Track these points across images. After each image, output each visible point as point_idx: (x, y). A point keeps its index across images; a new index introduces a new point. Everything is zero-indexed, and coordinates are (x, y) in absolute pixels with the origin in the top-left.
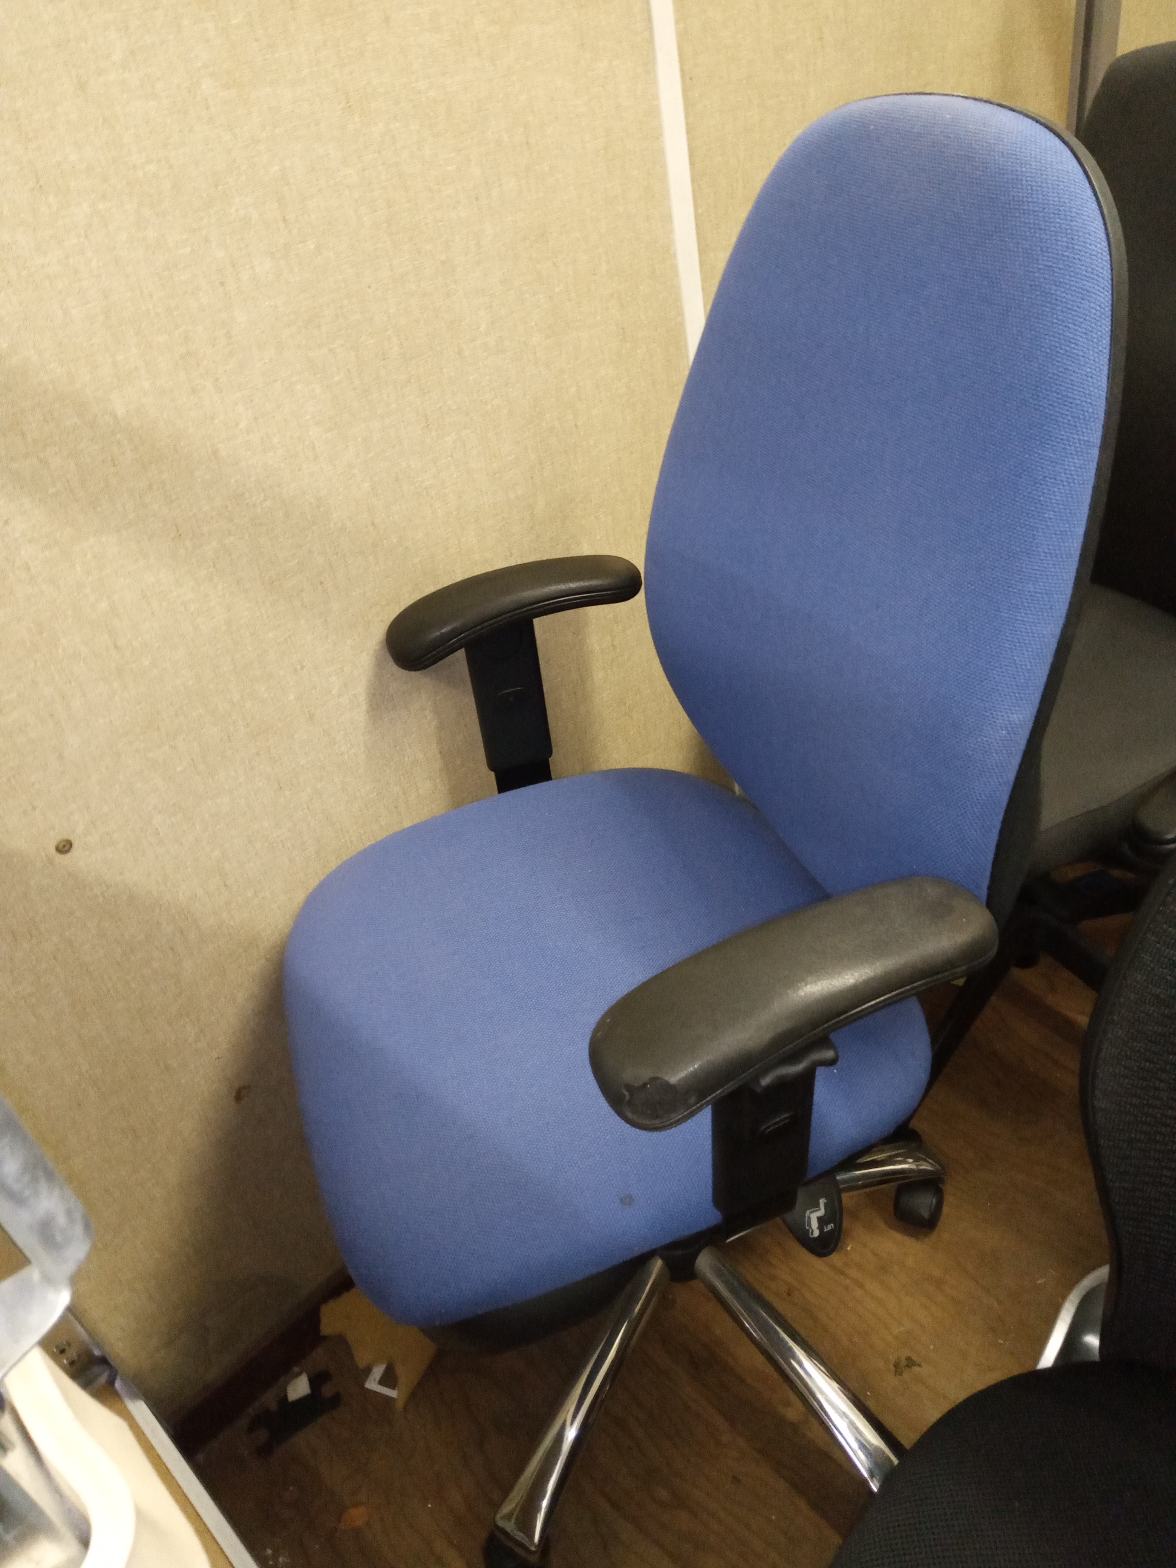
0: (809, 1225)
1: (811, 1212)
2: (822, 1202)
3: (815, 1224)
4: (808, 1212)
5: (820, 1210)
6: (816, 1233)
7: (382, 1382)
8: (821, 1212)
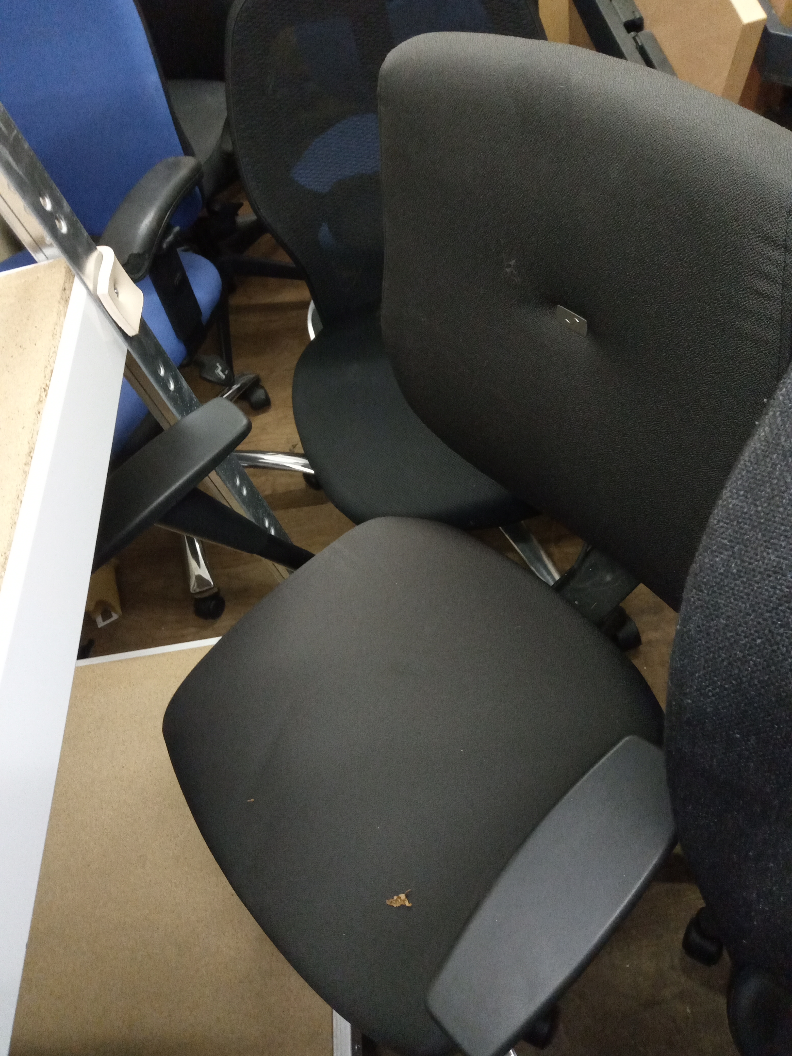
0: (219, 375)
1: (217, 370)
2: (218, 365)
3: (221, 374)
4: (216, 371)
5: (219, 368)
6: (224, 377)
7: (104, 621)
8: (220, 368)
